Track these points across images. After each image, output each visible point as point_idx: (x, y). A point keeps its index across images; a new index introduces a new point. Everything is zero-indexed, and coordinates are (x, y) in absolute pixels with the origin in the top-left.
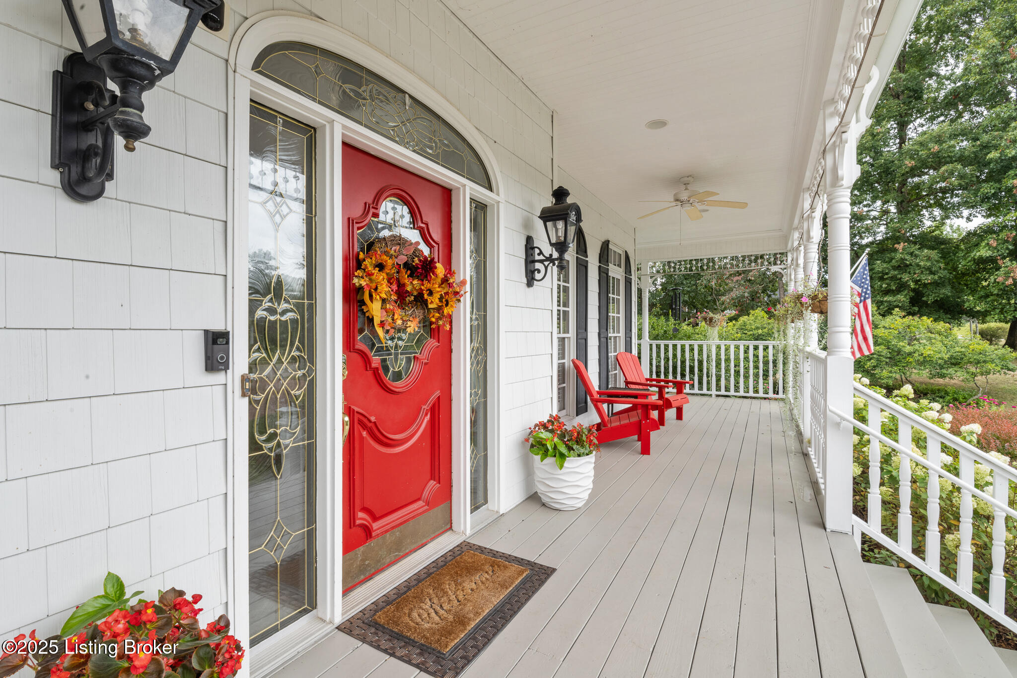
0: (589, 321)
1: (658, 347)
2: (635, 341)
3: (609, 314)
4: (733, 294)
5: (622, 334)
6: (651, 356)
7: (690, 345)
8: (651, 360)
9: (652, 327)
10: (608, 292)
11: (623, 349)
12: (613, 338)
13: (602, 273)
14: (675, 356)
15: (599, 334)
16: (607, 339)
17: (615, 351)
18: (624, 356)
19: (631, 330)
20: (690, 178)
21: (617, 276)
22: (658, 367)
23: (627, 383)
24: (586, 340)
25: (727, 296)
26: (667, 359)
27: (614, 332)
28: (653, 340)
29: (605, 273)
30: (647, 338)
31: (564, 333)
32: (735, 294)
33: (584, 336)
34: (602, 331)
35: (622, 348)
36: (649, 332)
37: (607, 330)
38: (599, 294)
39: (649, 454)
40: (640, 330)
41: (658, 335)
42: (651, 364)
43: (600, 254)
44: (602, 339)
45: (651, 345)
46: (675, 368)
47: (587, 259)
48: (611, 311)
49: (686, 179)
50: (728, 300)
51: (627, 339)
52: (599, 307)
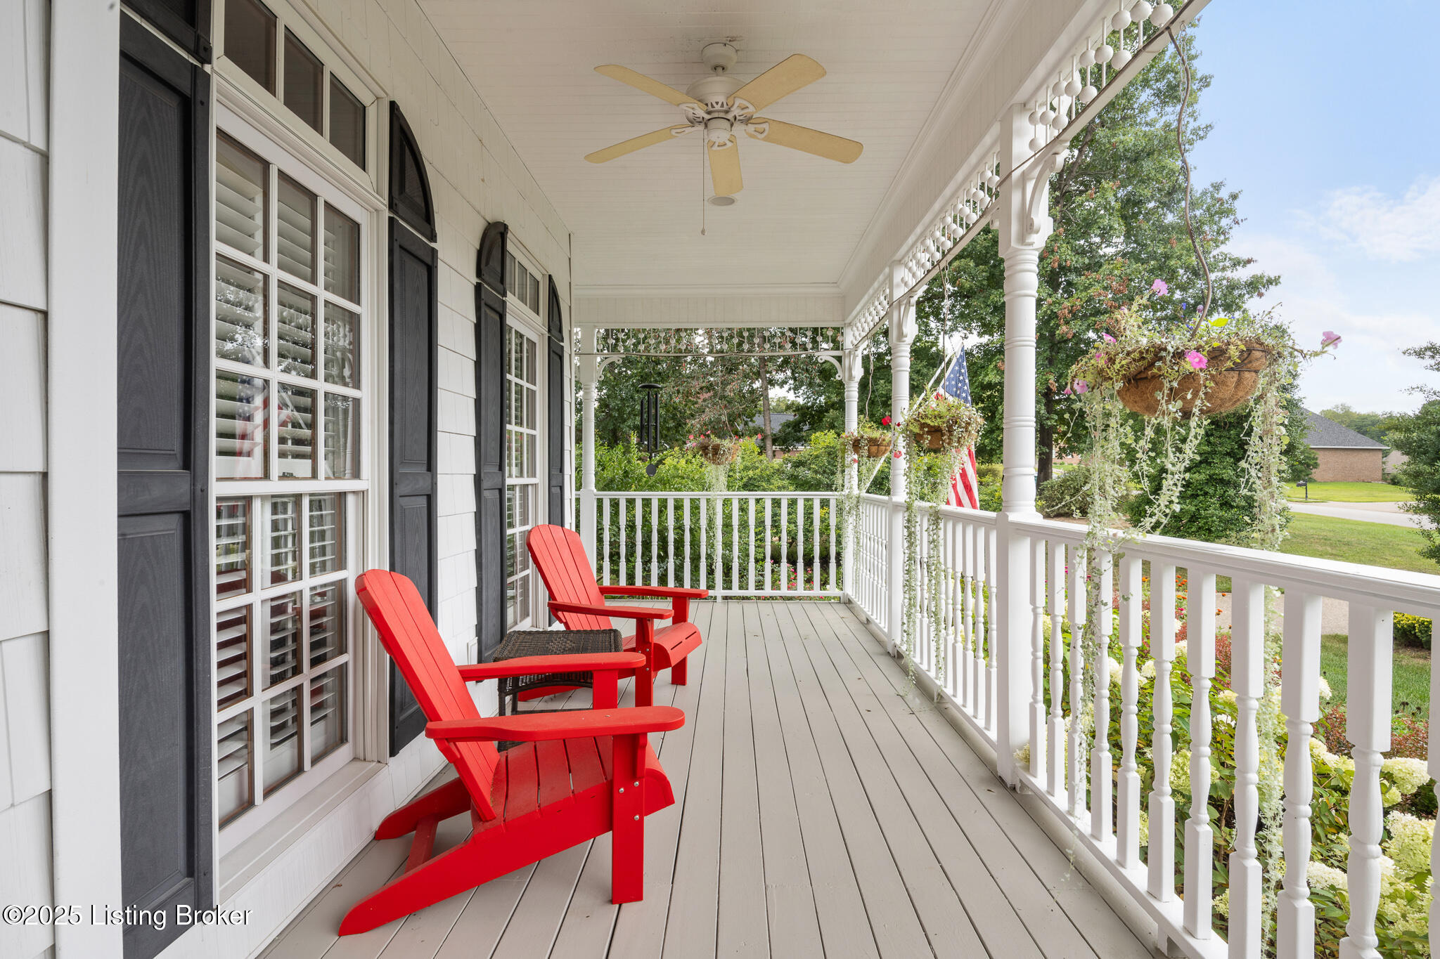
0: (442, 441)
1: (615, 504)
2: (570, 494)
3: (508, 427)
4: (705, 417)
5: (540, 478)
6: (599, 522)
7: (676, 500)
8: (600, 531)
9: (601, 465)
10: (503, 369)
11: (543, 519)
12: (517, 489)
13: (484, 308)
14: (646, 522)
15: (478, 480)
16: (501, 491)
17: (524, 521)
18: (546, 535)
19: (561, 470)
20: (728, 51)
21: (528, 333)
22: (614, 545)
23: (556, 609)
24: (431, 499)
25: (697, 420)
26: (631, 527)
27: (521, 475)
28: (603, 489)
29: (497, 312)
30: (592, 487)
31: (336, 475)
32: (709, 415)
33: (423, 484)
34: (485, 469)
35: (540, 514)
36: (596, 474)
37: (501, 468)
38: (478, 364)
39: (638, 897)
40: (579, 469)
41: (612, 481)
42: (600, 540)
43: (480, 253)
44: (486, 494)
45: (600, 501)
46: (647, 545)
47: (433, 245)
48: (513, 420)
49: (720, 49)
50: (698, 426)
51: (553, 490)
52: (478, 403)
